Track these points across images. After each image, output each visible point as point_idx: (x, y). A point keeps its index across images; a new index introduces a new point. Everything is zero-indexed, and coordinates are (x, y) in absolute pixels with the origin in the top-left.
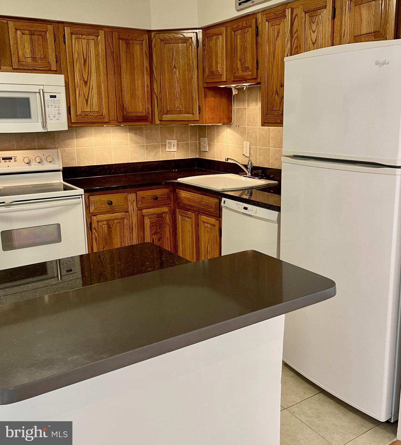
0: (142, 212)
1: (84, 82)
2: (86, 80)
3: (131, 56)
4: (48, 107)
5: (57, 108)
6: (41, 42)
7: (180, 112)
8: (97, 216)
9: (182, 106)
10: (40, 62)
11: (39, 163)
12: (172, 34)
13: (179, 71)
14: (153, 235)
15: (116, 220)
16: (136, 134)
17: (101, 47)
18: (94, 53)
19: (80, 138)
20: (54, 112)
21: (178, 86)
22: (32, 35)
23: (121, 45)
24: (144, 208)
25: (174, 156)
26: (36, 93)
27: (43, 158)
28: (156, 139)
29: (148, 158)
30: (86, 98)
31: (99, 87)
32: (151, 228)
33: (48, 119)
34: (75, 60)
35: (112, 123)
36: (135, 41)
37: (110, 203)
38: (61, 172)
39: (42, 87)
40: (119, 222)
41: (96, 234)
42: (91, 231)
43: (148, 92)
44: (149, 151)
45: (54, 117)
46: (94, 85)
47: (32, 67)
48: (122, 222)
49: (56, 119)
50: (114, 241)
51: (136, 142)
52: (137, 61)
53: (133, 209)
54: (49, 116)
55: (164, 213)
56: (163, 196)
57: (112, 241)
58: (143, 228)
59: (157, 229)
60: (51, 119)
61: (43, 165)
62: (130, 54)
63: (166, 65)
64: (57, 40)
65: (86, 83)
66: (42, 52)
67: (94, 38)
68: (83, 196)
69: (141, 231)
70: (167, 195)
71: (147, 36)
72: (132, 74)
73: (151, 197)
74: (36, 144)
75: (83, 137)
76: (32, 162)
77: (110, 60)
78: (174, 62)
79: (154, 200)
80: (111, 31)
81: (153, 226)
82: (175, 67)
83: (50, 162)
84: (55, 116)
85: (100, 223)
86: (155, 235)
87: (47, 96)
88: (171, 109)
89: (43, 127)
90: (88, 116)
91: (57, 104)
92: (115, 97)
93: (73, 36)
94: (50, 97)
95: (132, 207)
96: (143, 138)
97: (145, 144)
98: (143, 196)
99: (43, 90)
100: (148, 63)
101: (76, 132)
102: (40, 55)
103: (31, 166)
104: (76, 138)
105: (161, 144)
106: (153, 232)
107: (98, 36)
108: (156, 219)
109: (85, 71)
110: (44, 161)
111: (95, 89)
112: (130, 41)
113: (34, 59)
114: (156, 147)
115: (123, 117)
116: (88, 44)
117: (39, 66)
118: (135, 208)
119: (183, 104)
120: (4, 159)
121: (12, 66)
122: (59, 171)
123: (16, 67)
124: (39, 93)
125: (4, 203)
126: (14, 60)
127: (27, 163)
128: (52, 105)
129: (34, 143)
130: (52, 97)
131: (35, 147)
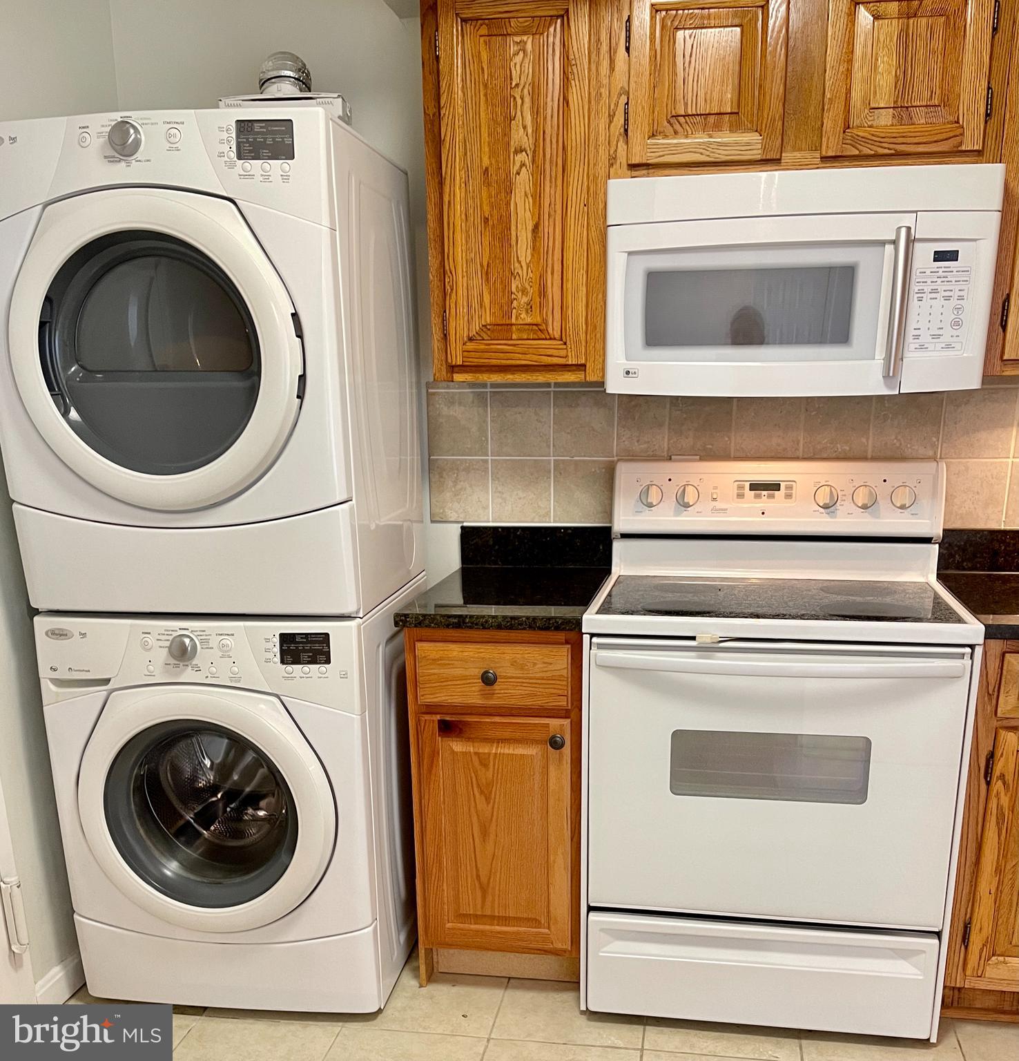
4: (920, 299)
5: (954, 302)
6: (937, 43)
10: (923, 121)
11: (865, 507)
20: (941, 317)
22: (909, 18)
26: (882, 243)
27: (882, 491)
33: (912, 347)
38: (937, 546)
39: (908, 220)
45: (935, 336)
47: (892, 146)
49: (939, 346)
54: (917, 332)
60: (921, 347)
61: (876, 515)
66: (937, 82)
74: (870, 442)
76: (842, 503)
83: (903, 507)
84: (940, 332)
87: (924, 253)
89: (886, 377)
91: (957, 287)
94: (936, 259)
99: (909, 229)
102: (926, 94)
103: (835, 517)
110: (883, 504)
113: (902, 108)
117: (916, 140)
120: (754, 487)
121: (818, 148)
122: (927, 540)
123: (830, 154)
124: (895, 243)
125: (693, 638)
126: (832, 121)
127: (826, 507)
128: (934, 291)
129: (864, 440)
130: (940, 256)
131: (866, 451)
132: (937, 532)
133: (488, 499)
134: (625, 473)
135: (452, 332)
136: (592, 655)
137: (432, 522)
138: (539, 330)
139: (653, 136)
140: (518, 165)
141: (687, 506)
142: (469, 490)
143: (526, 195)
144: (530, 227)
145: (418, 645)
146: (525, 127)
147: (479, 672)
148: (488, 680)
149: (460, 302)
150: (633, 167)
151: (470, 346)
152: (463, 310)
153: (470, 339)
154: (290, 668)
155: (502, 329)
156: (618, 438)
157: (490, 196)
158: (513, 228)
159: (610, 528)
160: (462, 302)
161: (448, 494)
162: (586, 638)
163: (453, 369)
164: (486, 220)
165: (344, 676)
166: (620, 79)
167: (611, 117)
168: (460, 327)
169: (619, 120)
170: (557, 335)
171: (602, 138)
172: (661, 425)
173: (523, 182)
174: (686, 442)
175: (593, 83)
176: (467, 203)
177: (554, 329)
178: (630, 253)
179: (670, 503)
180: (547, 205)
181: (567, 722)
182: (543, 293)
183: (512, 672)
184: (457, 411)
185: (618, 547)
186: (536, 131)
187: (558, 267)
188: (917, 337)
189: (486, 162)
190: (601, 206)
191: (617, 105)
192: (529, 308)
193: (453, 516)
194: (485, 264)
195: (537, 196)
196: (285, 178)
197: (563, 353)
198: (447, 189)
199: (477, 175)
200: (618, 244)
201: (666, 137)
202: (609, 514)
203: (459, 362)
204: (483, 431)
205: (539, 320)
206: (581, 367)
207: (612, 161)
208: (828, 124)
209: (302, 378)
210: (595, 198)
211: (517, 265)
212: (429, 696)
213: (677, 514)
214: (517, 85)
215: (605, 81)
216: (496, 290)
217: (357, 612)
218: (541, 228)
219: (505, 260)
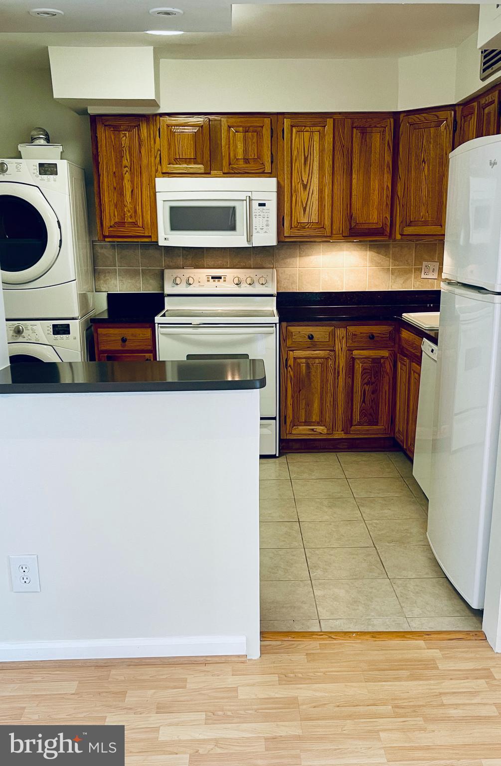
0: (352, 354)
1: (303, 185)
2: (305, 183)
3: (366, 148)
4: (255, 218)
5: (266, 219)
6: (255, 140)
7: (425, 223)
8: (294, 352)
9: (429, 215)
10: (252, 163)
11: (250, 284)
12: (424, 115)
13: (429, 167)
14: (366, 385)
15: (318, 360)
16: (378, 253)
17: (329, 138)
18: (318, 149)
19: (305, 256)
20: (262, 223)
21: (425, 188)
22: (246, 132)
23: (354, 135)
24: (355, 348)
25: (433, 285)
26: (243, 200)
27: (256, 279)
28: (407, 261)
29: (393, 287)
30: (304, 205)
31: (321, 191)
32: (363, 375)
33: (254, 232)
34: (294, 158)
35: (336, 238)
36: (374, 129)
37: (311, 337)
38: (276, 297)
39: (248, 194)
40: (321, 362)
41: (292, 373)
42: (287, 368)
43: (387, 196)
44: (396, 277)
45: (261, 229)
46: (315, 189)
47: (244, 171)
48: (325, 363)
49: (263, 232)
50: (312, 384)
51: (378, 264)
52: (375, 156)
53: (342, 349)
55: (383, 357)
56: (384, 336)
57: (310, 384)
58: (351, 373)
59: (371, 378)
60: (258, 232)
61: (254, 288)
62: (367, 146)
63: (413, 158)
64: (275, 135)
65: (305, 187)
66: (256, 152)
67: (320, 129)
68: (278, 325)
69: (349, 377)
70: (388, 335)
71: (392, 120)
72: (367, 173)
73: (365, 335)
74: (251, 262)
75: (309, 256)
76: (243, 283)
77: (338, 156)
78: (423, 154)
79: (369, 340)
80: (344, 117)
81: (365, 373)
82: (424, 161)
83: (262, 284)
84: (263, 228)
85: (299, 361)
86: (367, 385)
87: (255, 204)
88: (415, 218)
89: (248, 241)
90: (305, 228)
91: (266, 214)
92: (342, 204)
93: (294, 130)
94: (259, 206)
95: (340, 346)
96: (388, 259)
97: (391, 267)
98: (355, 333)
99: (249, 197)
100: (390, 156)
101: (300, 248)
102: (253, 155)
103: (240, 288)
104: (300, 256)
105: (415, 269)
106: (366, 381)
107: (325, 126)
108: (370, 364)
109: (305, 171)
110: (256, 284)
111: (316, 195)
112: (368, 129)
113: (246, 160)
114: (407, 272)
115: (350, 230)
116: (311, 138)
117: (252, 169)
118: (344, 346)
119: (430, 212)
120: (213, 278)
121: (222, 170)
122: (271, 295)
123: (226, 172)
124: (246, 200)
125: (191, 324)
126: (225, 162)
127: (237, 284)
128: (260, 215)
129: (250, 262)
130: (260, 205)
131: (251, 266)
132: (275, 292)
133: (117, 283)
134: (167, 273)
135: (104, 224)
136: (159, 331)
137: (96, 292)
138: (135, 224)
139: (169, 164)
140: (125, 171)
141: (190, 284)
142: (110, 280)
143: (128, 181)
144: (130, 191)
145: (99, 329)
146: (127, 160)
147: (120, 338)
148: (124, 340)
149: (107, 215)
150: (163, 173)
151: (111, 229)
152: (108, 217)
153: (111, 227)
154: (56, 336)
155: (122, 224)
156: (165, 261)
157: (116, 181)
158: (124, 191)
159: (163, 293)
160: (107, 214)
161: (102, 282)
162: (156, 325)
163: (105, 237)
164: (115, 188)
165: (75, 338)
166: (157, 146)
167: (156, 157)
168: (107, 223)
169: (158, 159)
170: (141, 226)
171: (153, 164)
172: (179, 256)
173: (127, 176)
174: (189, 262)
175: (149, 147)
176: (108, 183)
177: (140, 224)
178: (164, 201)
179: (184, 284)
180: (135, 183)
181: (151, 355)
182: (135, 212)
183: (131, 338)
184: (104, 251)
185: (166, 299)
186: (131, 161)
187: (140, 204)
188: (256, 229)
189: (114, 170)
190: (153, 184)
191: (157, 154)
192: (131, 217)
193: (104, 290)
194: (115, 202)
195: (132, 182)
196: (55, 180)
197: (143, 232)
198: (101, 178)
199: (112, 174)
200: (160, 198)
201: (173, 164)
202: (162, 288)
203: (107, 234)
204: (114, 257)
205: (135, 221)
206: (150, 237)
207: (157, 171)
208: (224, 164)
209: (61, 241)
210: (152, 182)
211: (126, 203)
212: (103, 347)
213: (187, 287)
214: (124, 147)
215: (153, 146)
216: (119, 211)
217: (78, 317)
218: (134, 191)
219: (122, 201)
